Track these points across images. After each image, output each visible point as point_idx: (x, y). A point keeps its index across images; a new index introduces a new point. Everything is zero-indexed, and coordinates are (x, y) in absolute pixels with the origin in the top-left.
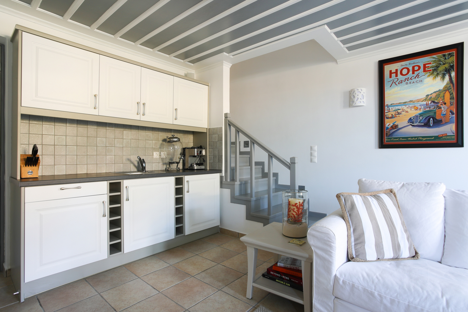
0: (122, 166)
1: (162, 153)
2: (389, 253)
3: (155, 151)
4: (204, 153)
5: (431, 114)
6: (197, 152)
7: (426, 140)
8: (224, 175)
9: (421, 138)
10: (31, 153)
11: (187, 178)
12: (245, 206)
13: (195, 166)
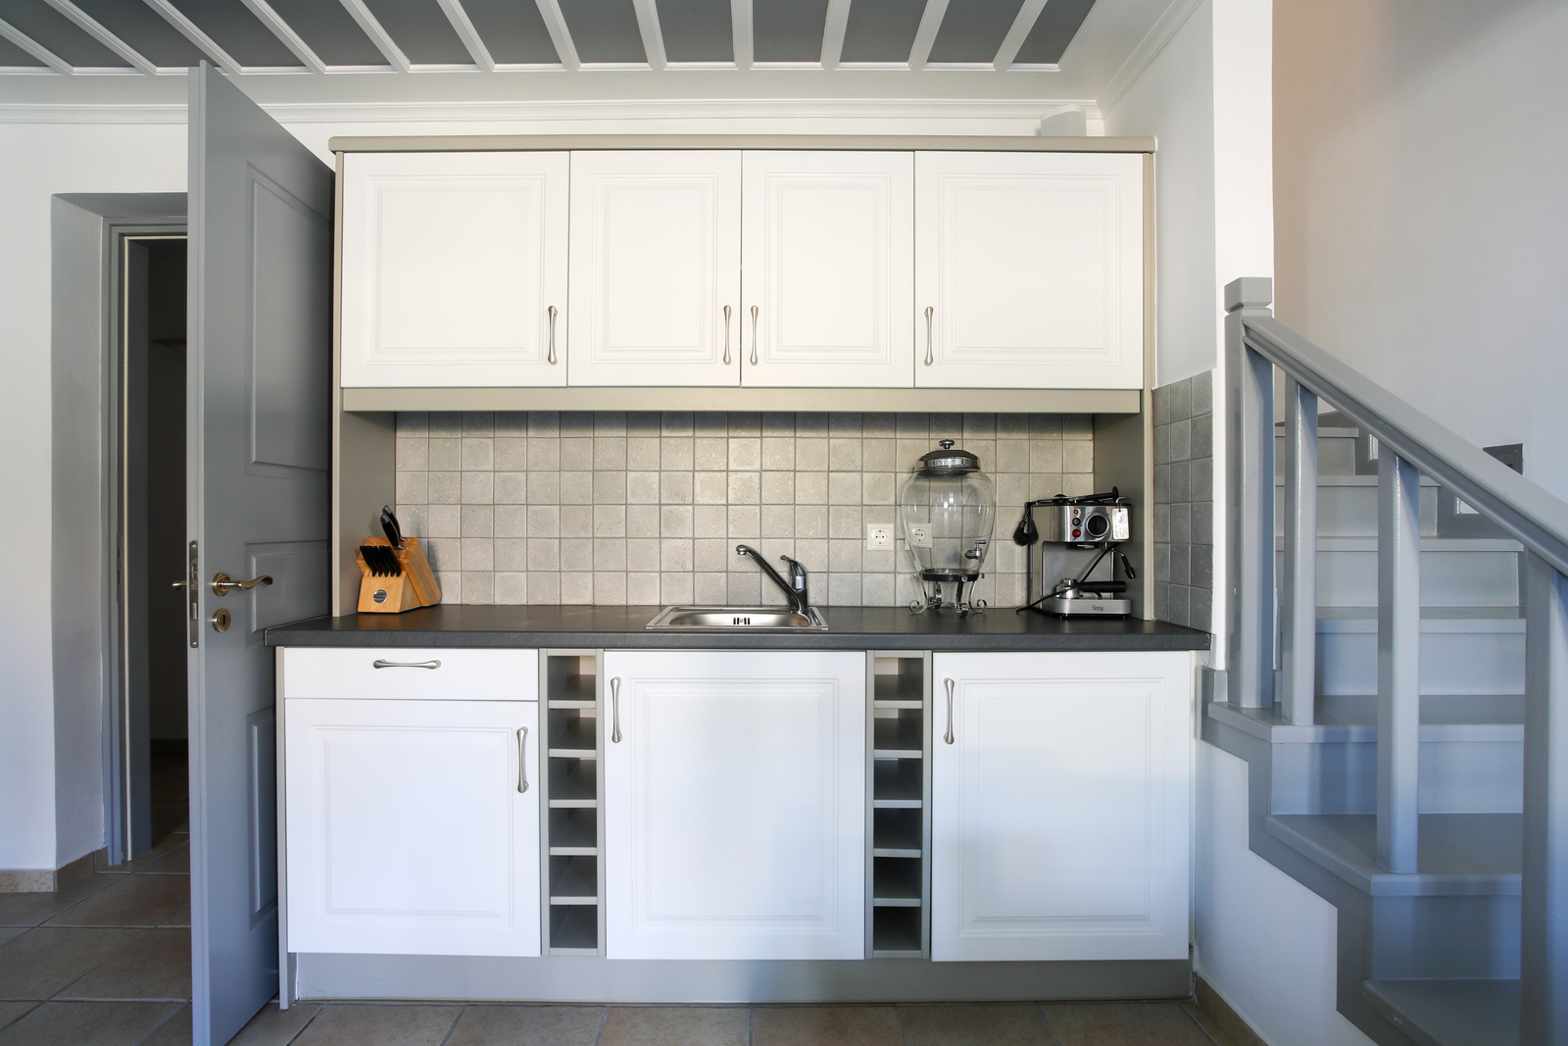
1: (911, 529)
3: (876, 521)
4: (1119, 524)
6: (1077, 522)
8: (1220, 663)
11: (946, 667)
12: (1334, 910)
13: (1070, 594)
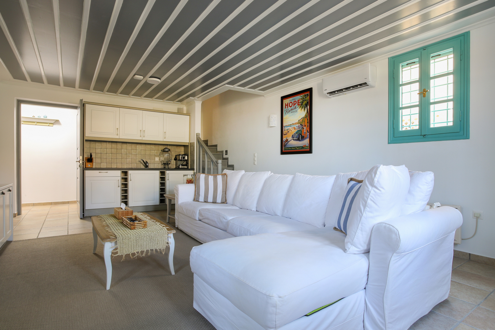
0: (136, 165)
1: (161, 158)
2: (210, 199)
3: (156, 157)
4: (186, 158)
5: (300, 132)
6: (181, 157)
7: (299, 149)
8: (195, 172)
9: (296, 148)
10: (90, 157)
11: (167, 172)
13: (181, 166)
